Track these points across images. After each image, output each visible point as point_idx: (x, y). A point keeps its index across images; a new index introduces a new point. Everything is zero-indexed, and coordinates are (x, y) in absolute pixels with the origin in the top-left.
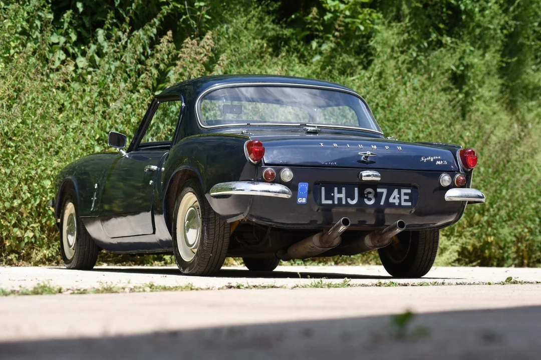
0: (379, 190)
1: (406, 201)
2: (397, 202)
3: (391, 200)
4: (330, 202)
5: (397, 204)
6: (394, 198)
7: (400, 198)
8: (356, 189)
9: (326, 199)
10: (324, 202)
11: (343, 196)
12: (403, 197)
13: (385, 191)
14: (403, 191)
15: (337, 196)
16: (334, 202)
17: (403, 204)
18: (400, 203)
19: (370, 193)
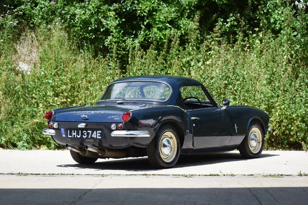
0: (88, 131)
1: (99, 136)
2: (95, 136)
3: (93, 136)
4: (71, 137)
5: (95, 138)
6: (94, 135)
7: (96, 135)
8: (80, 131)
9: (69, 135)
10: (69, 136)
11: (75, 134)
12: (98, 135)
13: (90, 132)
14: (98, 132)
15: (73, 134)
16: (72, 136)
17: (98, 137)
18: (96, 137)
19: (85, 133)
